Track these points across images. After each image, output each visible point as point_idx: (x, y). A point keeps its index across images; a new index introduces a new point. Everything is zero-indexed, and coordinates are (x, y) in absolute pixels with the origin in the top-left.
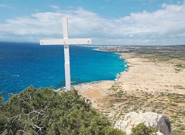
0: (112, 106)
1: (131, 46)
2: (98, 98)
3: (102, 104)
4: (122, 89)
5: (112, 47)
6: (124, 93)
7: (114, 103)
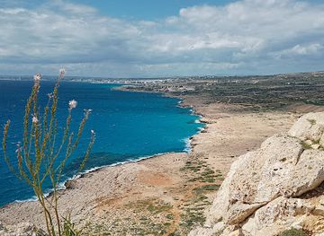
0: (202, 198)
1: (196, 78)
2: (168, 186)
3: (181, 197)
4: (210, 167)
5: (154, 81)
6: (215, 174)
7: (205, 193)
